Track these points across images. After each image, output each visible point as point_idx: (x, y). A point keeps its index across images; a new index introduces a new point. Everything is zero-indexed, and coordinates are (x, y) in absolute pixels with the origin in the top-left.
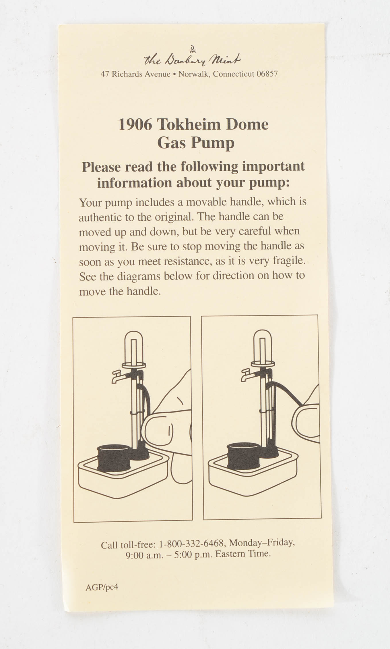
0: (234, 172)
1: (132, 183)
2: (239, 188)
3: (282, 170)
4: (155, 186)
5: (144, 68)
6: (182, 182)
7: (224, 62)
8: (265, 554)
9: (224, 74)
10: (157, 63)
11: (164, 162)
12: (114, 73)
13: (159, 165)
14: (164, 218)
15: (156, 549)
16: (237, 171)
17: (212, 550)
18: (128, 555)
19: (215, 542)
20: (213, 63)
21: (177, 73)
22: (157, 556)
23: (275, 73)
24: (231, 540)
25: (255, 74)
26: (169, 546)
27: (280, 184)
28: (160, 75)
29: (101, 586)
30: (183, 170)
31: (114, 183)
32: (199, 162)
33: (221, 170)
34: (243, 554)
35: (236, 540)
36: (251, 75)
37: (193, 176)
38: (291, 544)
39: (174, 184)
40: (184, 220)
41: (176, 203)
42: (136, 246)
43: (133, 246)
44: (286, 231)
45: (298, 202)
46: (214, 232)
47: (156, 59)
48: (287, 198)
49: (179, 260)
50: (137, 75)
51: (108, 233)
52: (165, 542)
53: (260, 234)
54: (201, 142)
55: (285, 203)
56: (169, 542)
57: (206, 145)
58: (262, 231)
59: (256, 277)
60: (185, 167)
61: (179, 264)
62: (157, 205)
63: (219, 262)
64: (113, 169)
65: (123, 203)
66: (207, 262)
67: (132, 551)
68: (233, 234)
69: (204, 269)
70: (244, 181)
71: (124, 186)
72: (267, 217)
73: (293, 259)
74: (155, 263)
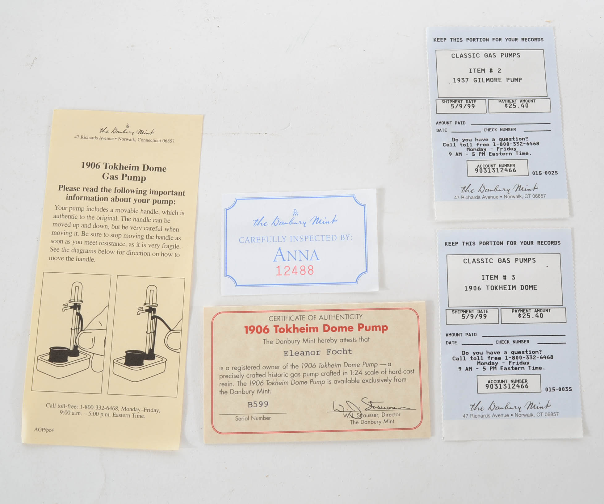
0: (144, 195)
1: (86, 198)
2: (146, 203)
3: (172, 195)
4: (98, 200)
5: (99, 135)
6: (114, 199)
7: (145, 134)
8: (142, 417)
9: (144, 140)
10: (107, 132)
11: (105, 187)
12: (82, 136)
13: (102, 188)
14: (102, 218)
15: (78, 410)
16: (146, 194)
17: (111, 412)
18: (61, 412)
19: (113, 408)
20: (138, 134)
21: (118, 138)
22: (78, 413)
23: (173, 141)
24: (122, 407)
25: (161, 141)
26: (86, 408)
27: (170, 203)
28: (108, 139)
29: (44, 429)
30: (115, 192)
31: (75, 197)
32: (125, 188)
33: (137, 193)
34: (129, 416)
35: (125, 407)
36: (159, 141)
37: (121, 196)
38: (158, 411)
39: (109, 199)
40: (113, 220)
41: (109, 210)
42: (84, 233)
43: (82, 233)
44: (171, 229)
45: (179, 213)
46: (129, 228)
47: (106, 130)
48: (173, 210)
49: (108, 243)
50: (95, 138)
51: (69, 225)
52: (83, 406)
53: (156, 230)
54: (127, 177)
55: (172, 213)
56: (86, 406)
57: (130, 179)
58: (157, 229)
59: (151, 254)
60: (116, 190)
61: (108, 245)
62: (99, 211)
63: (131, 245)
64: (75, 189)
65: (79, 209)
66: (124, 245)
67: (64, 410)
68: (140, 229)
69: (121, 249)
70: (150, 200)
71: (81, 199)
72: (161, 221)
73: (174, 246)
74: (94, 244)
